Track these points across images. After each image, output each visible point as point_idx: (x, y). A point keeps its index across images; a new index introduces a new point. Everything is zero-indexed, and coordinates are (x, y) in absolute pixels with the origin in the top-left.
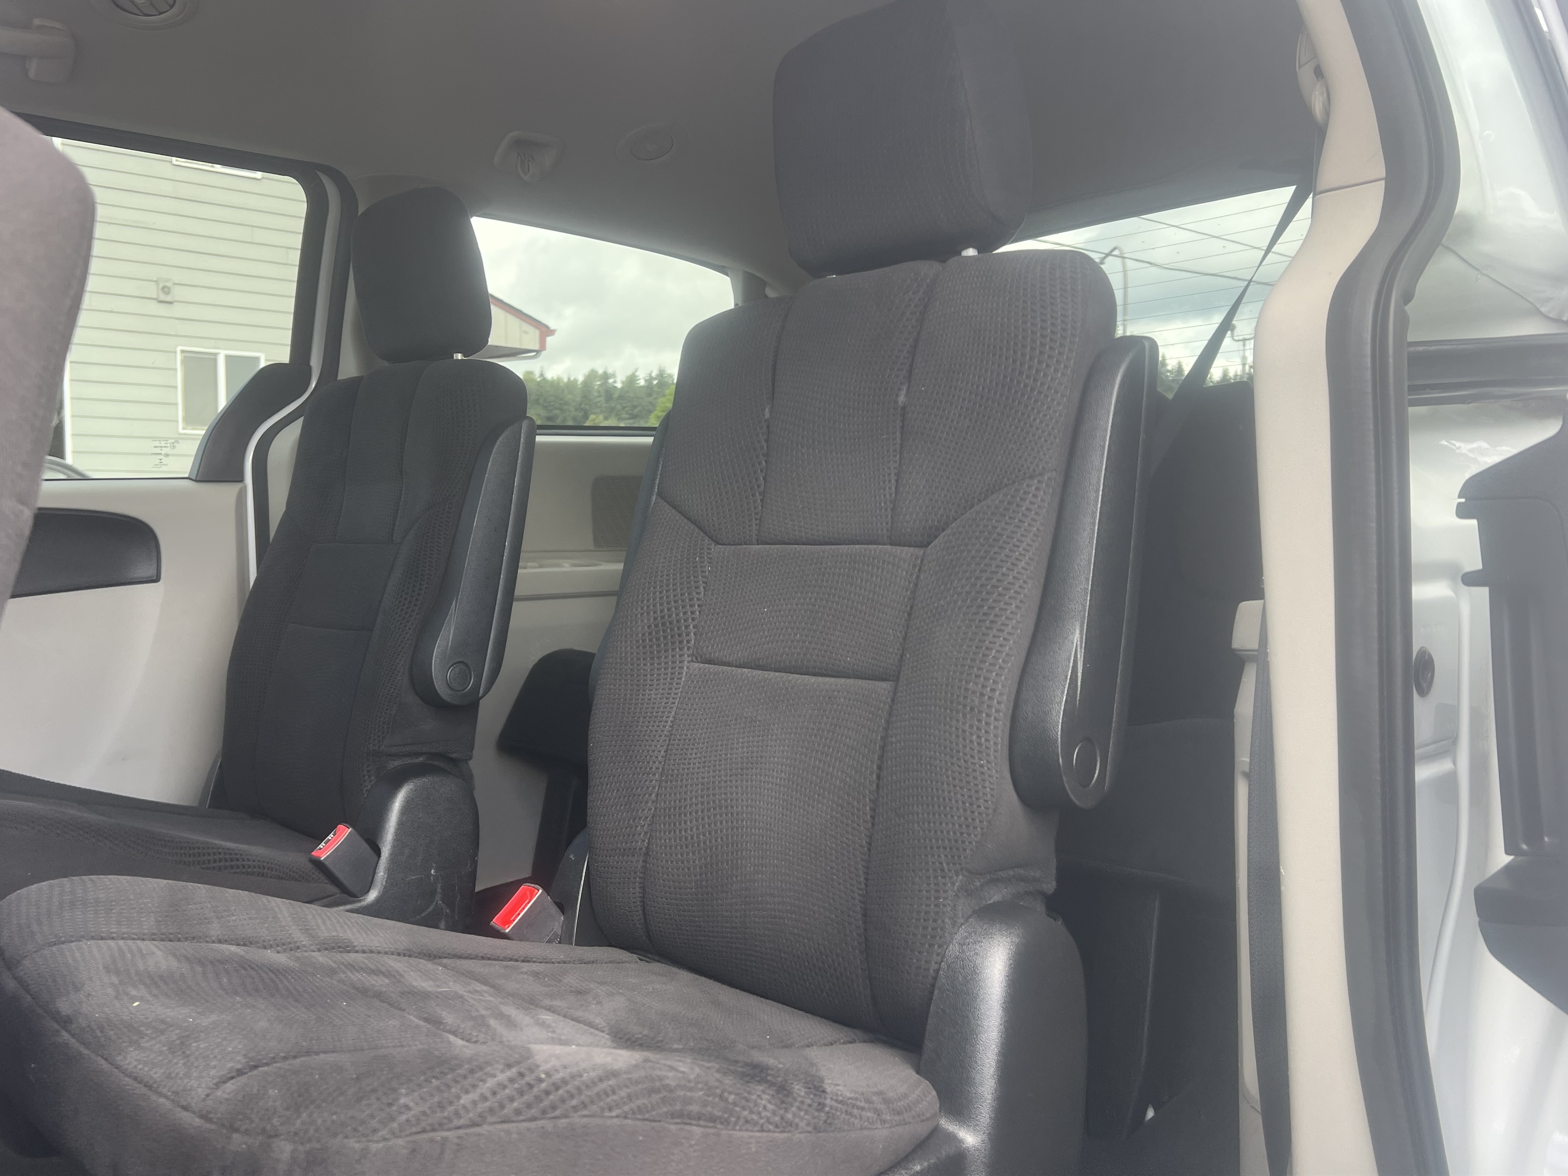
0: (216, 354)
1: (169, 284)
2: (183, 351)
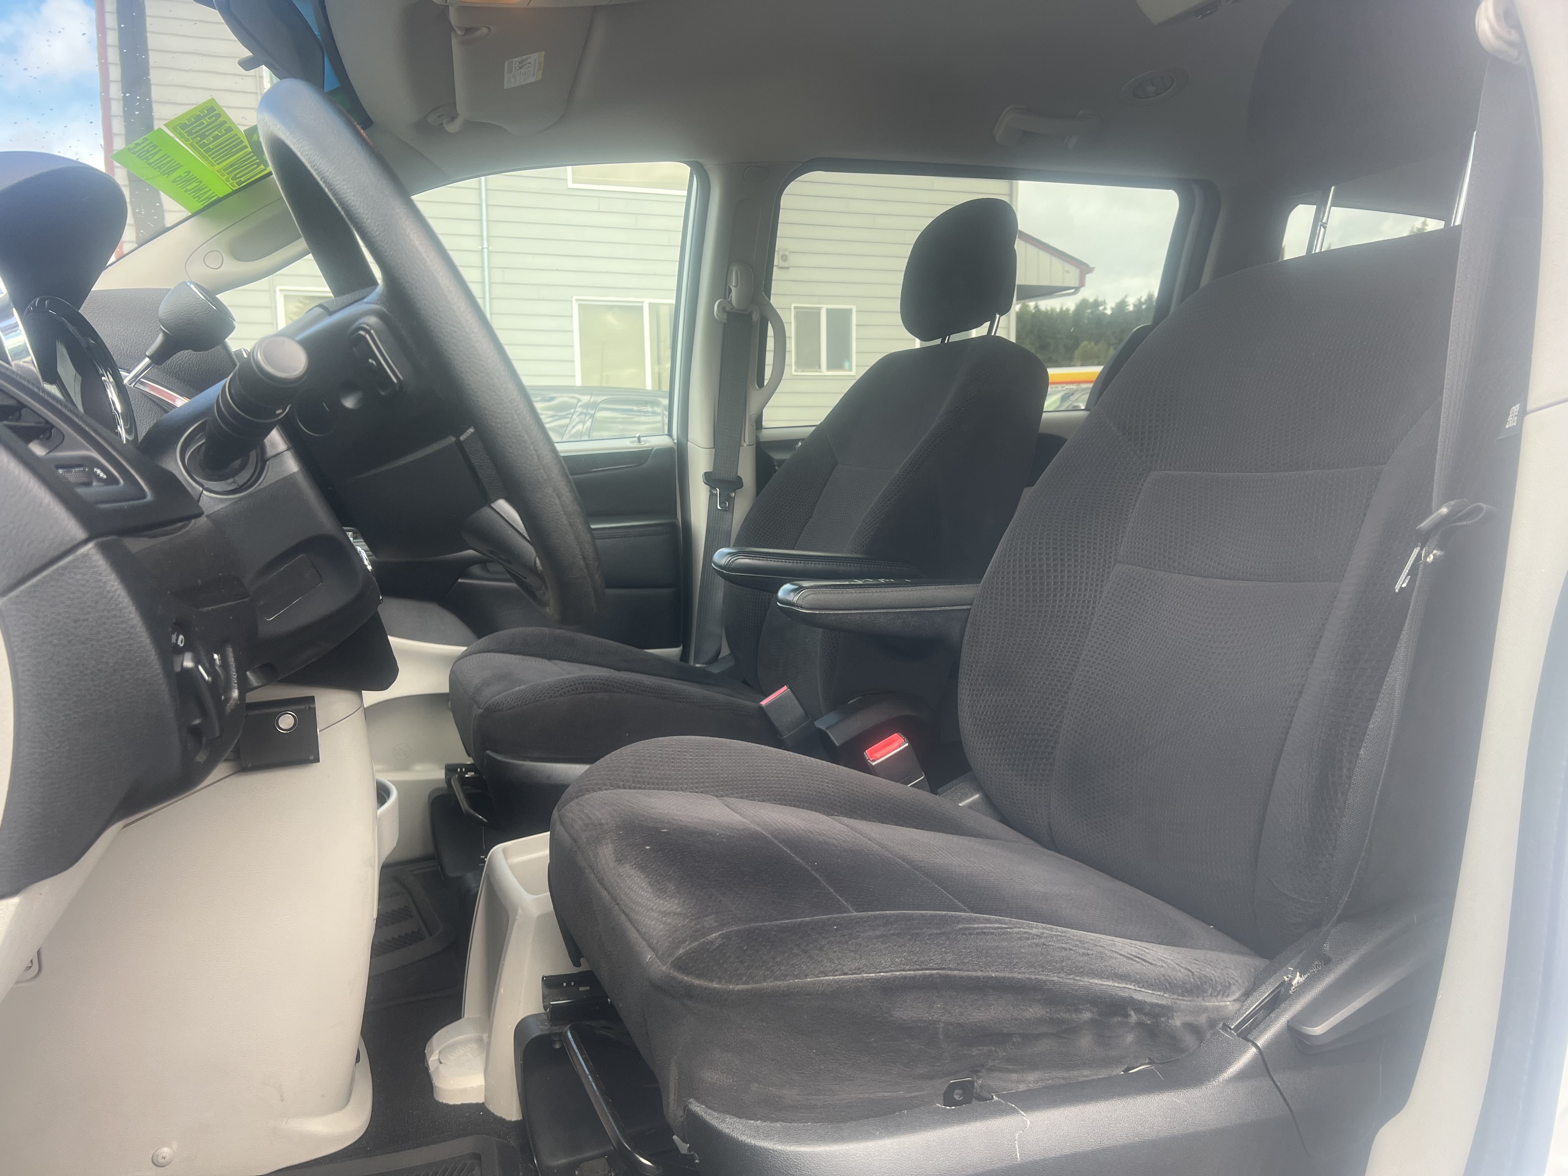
0: (819, 309)
1: (787, 253)
2: (795, 308)
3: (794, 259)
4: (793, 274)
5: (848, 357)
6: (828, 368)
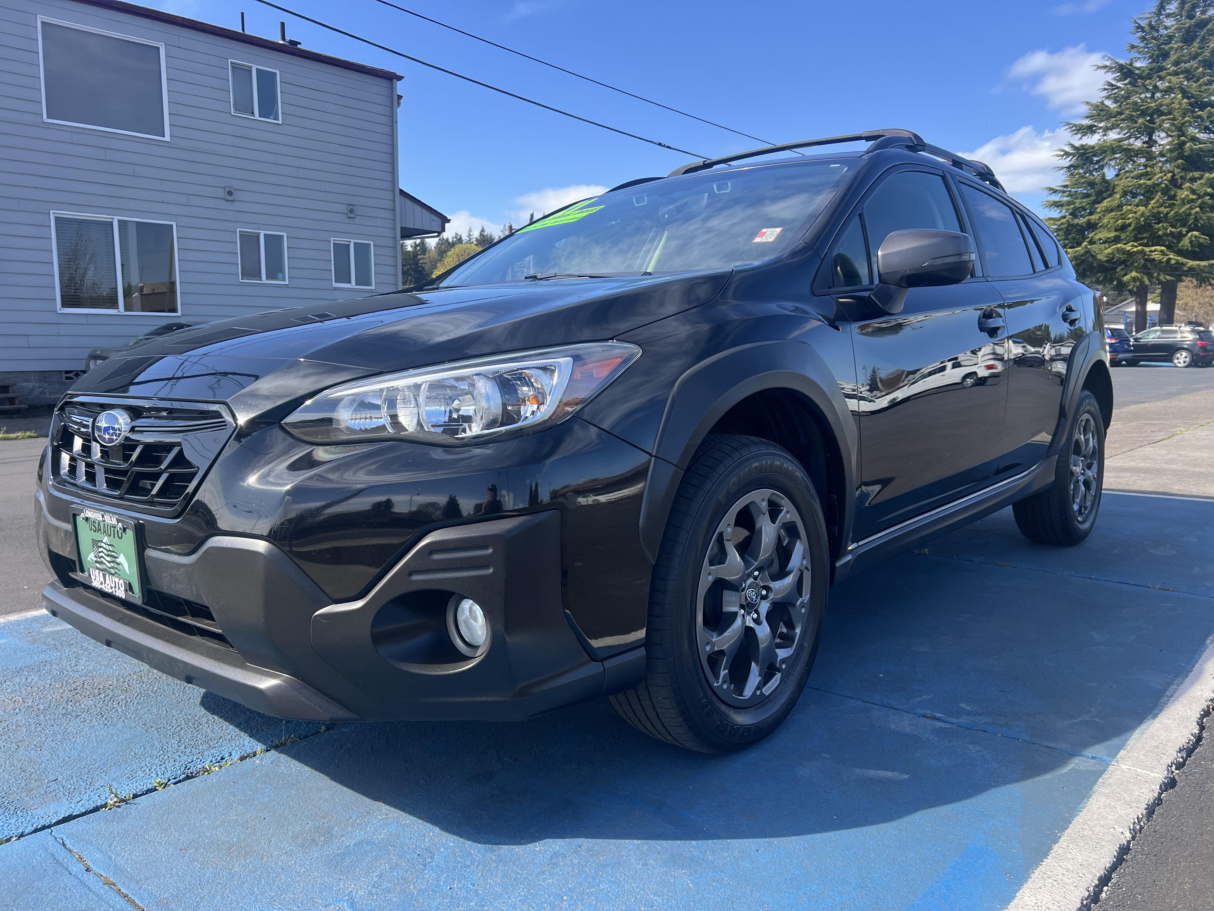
0: (259, 234)
1: (232, 190)
2: (240, 231)
3: (238, 195)
4: (237, 206)
5: (282, 271)
6: (267, 278)
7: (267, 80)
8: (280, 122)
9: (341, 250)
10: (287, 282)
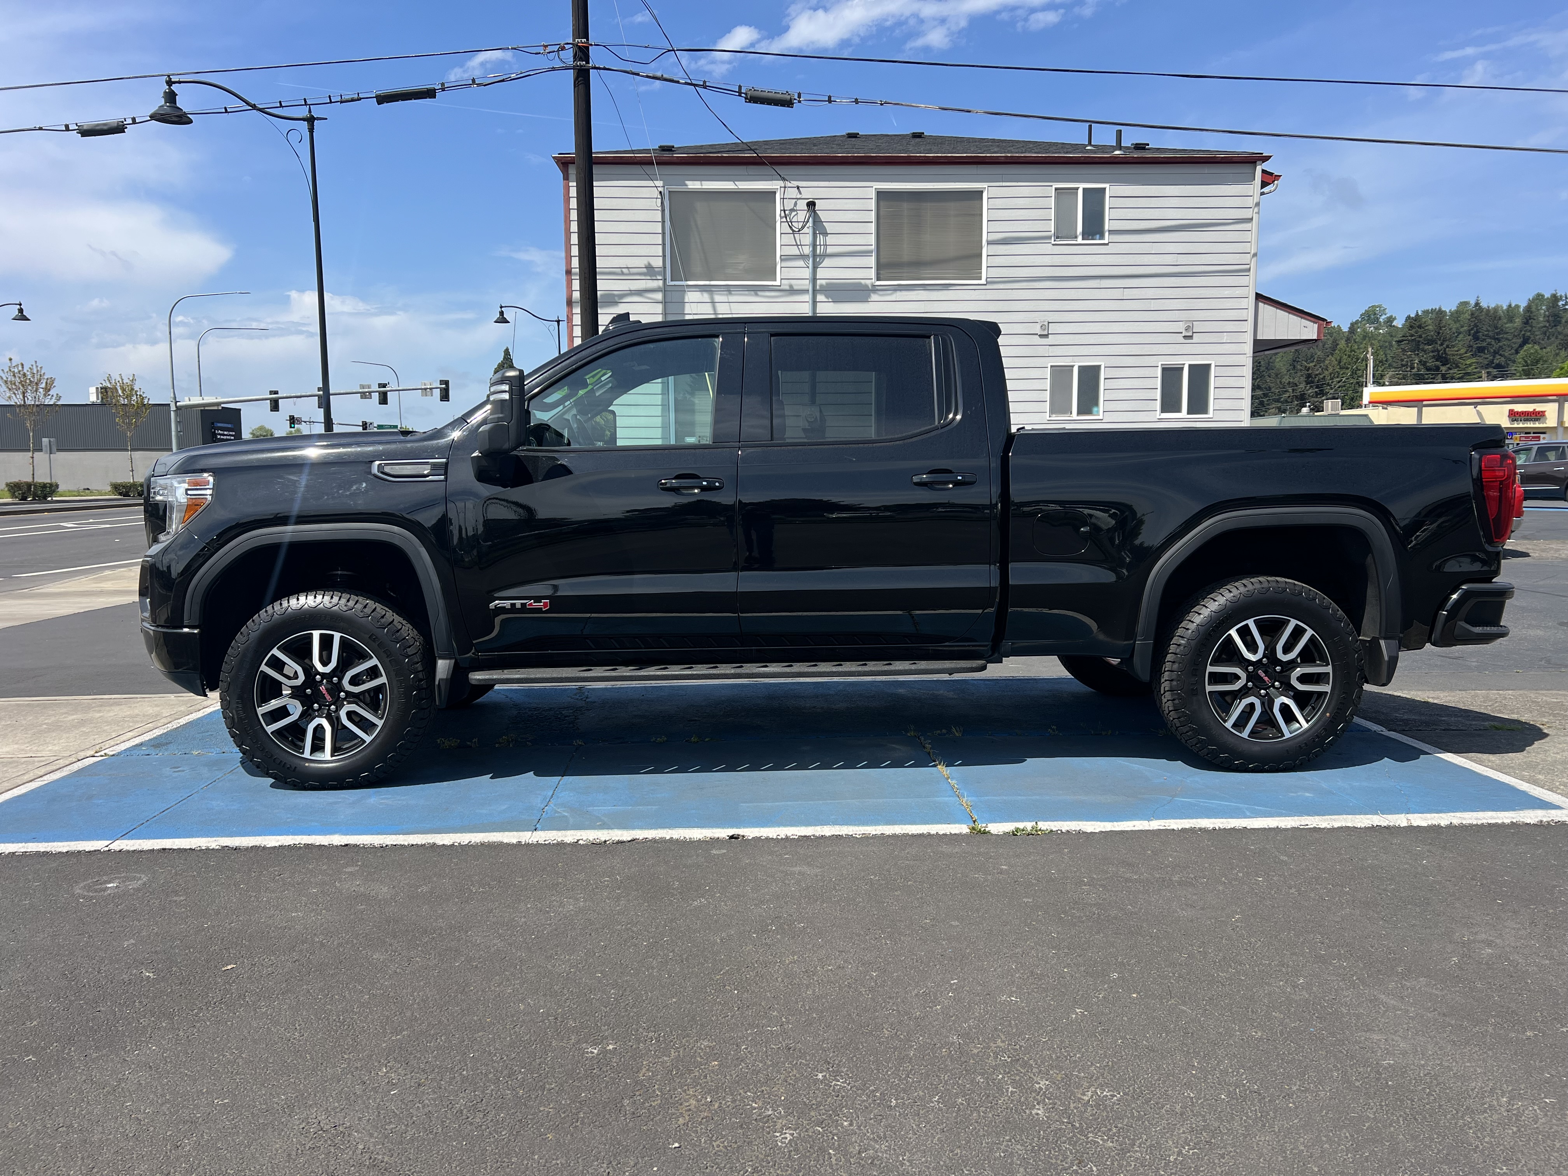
0: (1072, 366)
1: (1046, 324)
2: (1051, 366)
3: (1053, 328)
4: (1051, 340)
5: (1096, 404)
6: (1079, 413)
7: (1095, 200)
8: (1106, 241)
9: (1171, 375)
10: (1101, 417)
